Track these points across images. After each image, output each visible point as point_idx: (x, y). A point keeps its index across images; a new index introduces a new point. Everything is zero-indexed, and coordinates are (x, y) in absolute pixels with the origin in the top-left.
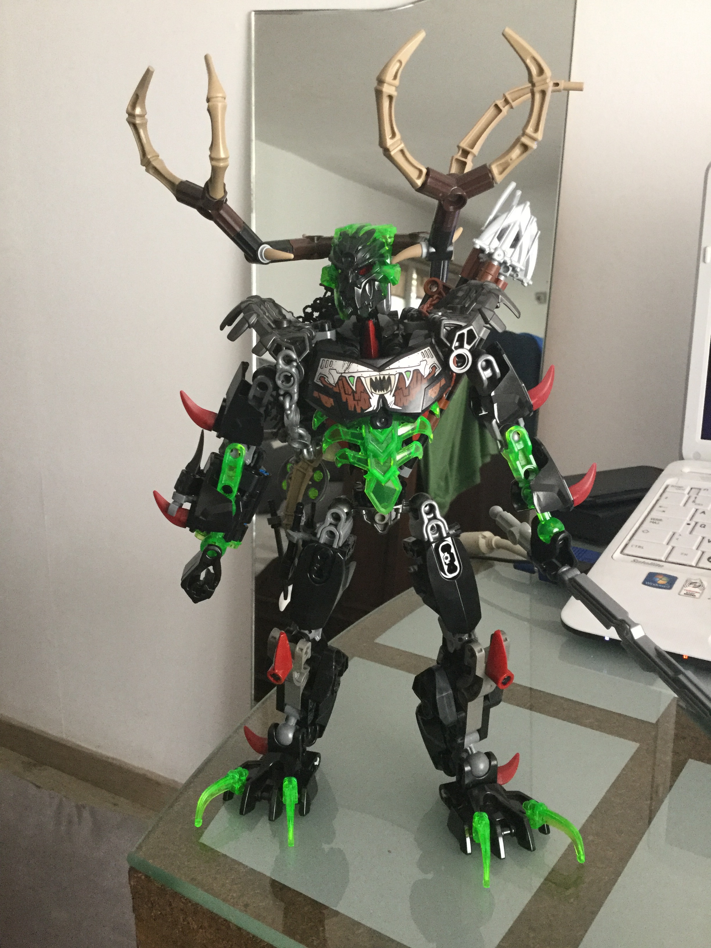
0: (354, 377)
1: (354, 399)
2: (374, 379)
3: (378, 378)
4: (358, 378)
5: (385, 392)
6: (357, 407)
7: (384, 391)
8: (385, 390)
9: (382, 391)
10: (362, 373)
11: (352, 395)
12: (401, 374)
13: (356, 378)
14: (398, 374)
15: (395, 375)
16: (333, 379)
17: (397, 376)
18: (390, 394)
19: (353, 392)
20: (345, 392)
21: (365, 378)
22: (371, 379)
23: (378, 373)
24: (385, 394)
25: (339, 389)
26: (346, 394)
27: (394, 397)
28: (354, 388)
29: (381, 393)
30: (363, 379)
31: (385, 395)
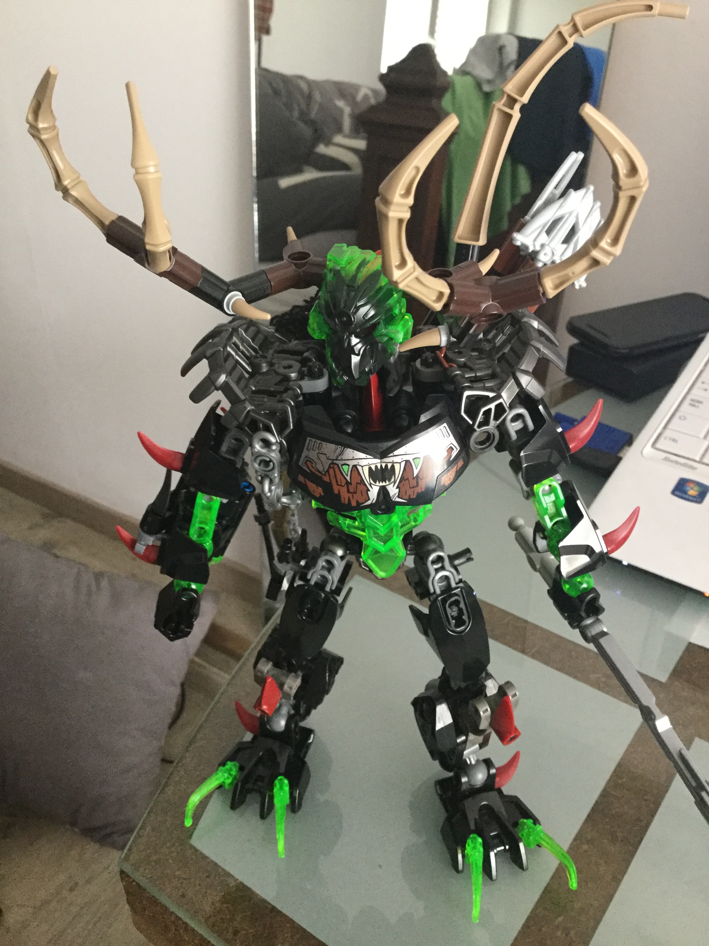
0: (349, 465)
1: (348, 491)
2: (374, 468)
3: (379, 467)
4: (354, 467)
5: (388, 483)
6: (352, 500)
7: (385, 482)
8: (387, 481)
9: (384, 482)
10: (359, 461)
11: (346, 485)
12: (407, 462)
13: (351, 467)
14: (404, 462)
15: (400, 463)
16: (322, 465)
17: (403, 464)
18: (394, 486)
19: (348, 483)
20: (337, 481)
21: (362, 467)
22: (370, 469)
23: (379, 461)
24: (387, 485)
25: (330, 479)
26: (338, 485)
27: (398, 489)
28: (348, 478)
29: (381, 484)
30: (360, 468)
31: (388, 487)
